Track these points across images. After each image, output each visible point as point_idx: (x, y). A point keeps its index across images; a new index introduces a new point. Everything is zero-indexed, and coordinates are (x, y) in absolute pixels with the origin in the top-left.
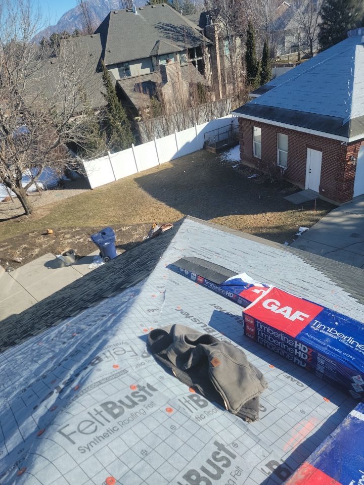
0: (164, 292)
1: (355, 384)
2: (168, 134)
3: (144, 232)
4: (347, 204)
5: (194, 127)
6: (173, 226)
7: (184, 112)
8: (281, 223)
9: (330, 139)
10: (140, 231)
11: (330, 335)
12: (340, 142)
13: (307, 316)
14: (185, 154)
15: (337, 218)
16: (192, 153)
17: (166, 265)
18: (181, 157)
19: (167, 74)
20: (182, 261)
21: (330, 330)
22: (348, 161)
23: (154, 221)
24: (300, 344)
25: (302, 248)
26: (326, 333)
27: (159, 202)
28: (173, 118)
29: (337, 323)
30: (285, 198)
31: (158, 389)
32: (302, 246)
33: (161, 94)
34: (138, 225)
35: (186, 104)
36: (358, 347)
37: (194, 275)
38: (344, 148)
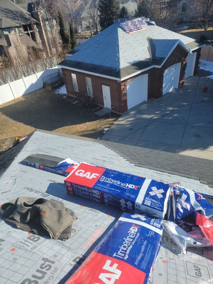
0: (16, 179)
1: (122, 204)
2: (18, 79)
3: (10, 144)
4: (126, 113)
5: (35, 74)
6: (27, 137)
7: (27, 64)
8: (94, 128)
9: (112, 80)
10: (7, 143)
11: (109, 182)
12: (117, 81)
13: (98, 175)
14: (32, 91)
15: (122, 121)
16: (36, 90)
17: (18, 162)
18: (29, 93)
19: (11, 40)
20: (29, 158)
21: (109, 180)
22: (122, 91)
23: (17, 135)
24: (95, 190)
25: (107, 140)
26: (107, 182)
27: (18, 123)
28: (19, 68)
29: (112, 176)
30: (95, 113)
31: (6, 239)
32: (107, 139)
33: (8, 53)
34: (6, 139)
35: (27, 60)
36: (122, 185)
37: (37, 165)
38: (119, 84)
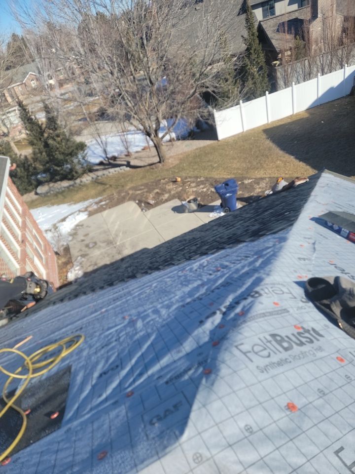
0: (314, 244)
2: (310, 79)
3: (266, 187)
5: (343, 70)
6: (308, 180)
7: (333, 51)
10: (263, 184)
14: (327, 101)
16: (332, 101)
18: (321, 105)
19: (319, 7)
20: (330, 214)
23: (279, 175)
27: (287, 156)
28: (318, 59)
33: (308, 32)
34: (262, 179)
35: (336, 42)
37: (345, 231)
